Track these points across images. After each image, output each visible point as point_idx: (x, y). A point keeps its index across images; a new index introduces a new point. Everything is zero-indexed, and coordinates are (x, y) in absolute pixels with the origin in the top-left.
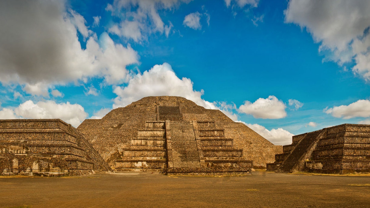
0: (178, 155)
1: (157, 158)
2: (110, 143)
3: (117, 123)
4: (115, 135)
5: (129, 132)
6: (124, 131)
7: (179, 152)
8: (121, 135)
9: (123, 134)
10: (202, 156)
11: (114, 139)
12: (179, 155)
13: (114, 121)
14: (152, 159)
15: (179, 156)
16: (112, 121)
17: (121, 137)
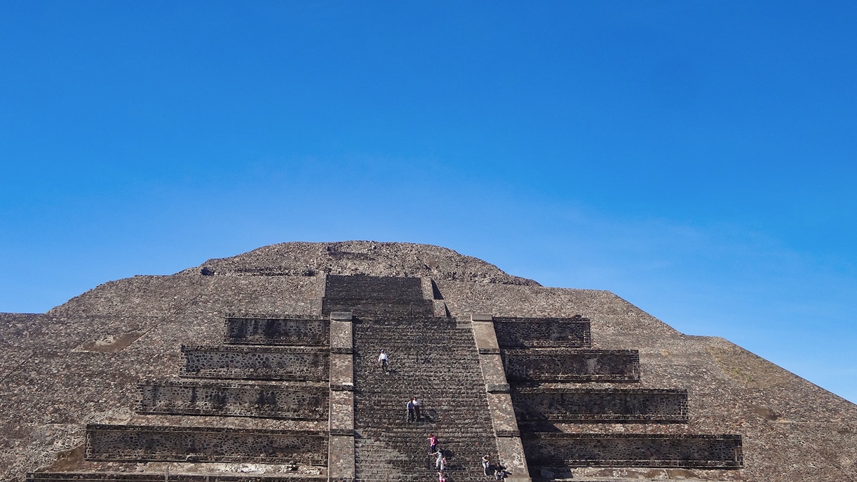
0: (388, 457)
1: (270, 467)
2: (62, 406)
3: (116, 330)
4: (90, 376)
5: (163, 364)
6: (140, 363)
7: (394, 443)
8: (122, 374)
9: (133, 373)
10: (516, 462)
11: (82, 392)
12: (392, 454)
13: (103, 324)
14: (245, 470)
15: (390, 462)
16: (91, 324)
17: (121, 385)
